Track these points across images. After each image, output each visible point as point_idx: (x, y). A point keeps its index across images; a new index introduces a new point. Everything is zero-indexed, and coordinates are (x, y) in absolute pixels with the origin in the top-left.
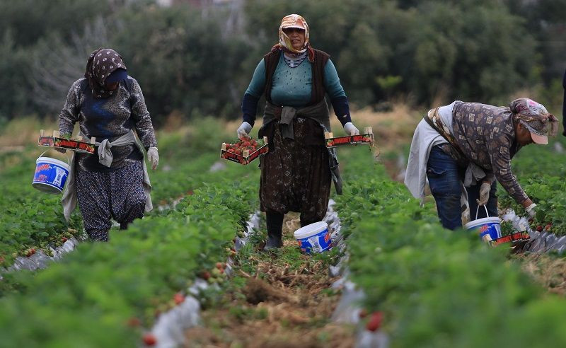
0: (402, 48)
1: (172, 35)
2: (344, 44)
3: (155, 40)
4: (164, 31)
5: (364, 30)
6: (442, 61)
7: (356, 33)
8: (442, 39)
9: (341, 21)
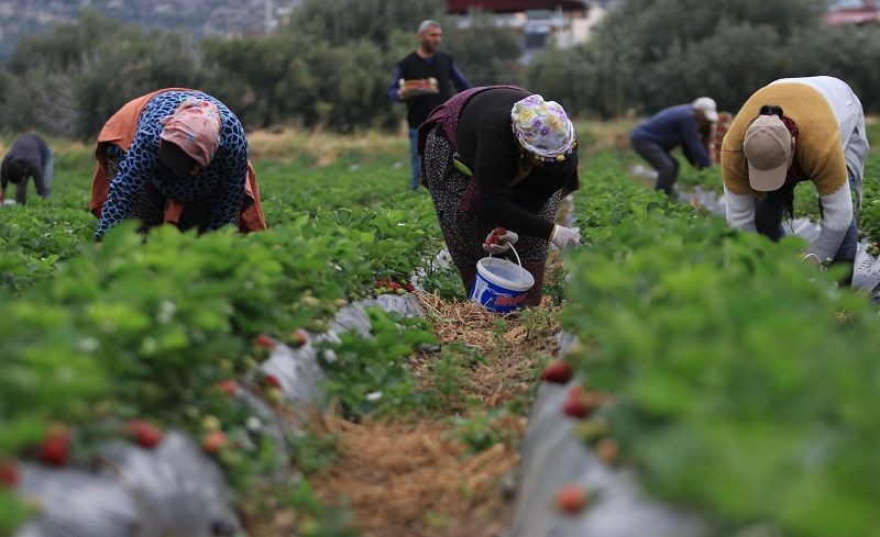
0: (332, 79)
1: (141, 65)
2: (281, 76)
3: (126, 70)
4: (135, 62)
5: (299, 63)
6: (361, 91)
7: (292, 66)
8: (362, 73)
9: (280, 57)
